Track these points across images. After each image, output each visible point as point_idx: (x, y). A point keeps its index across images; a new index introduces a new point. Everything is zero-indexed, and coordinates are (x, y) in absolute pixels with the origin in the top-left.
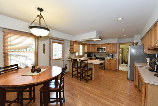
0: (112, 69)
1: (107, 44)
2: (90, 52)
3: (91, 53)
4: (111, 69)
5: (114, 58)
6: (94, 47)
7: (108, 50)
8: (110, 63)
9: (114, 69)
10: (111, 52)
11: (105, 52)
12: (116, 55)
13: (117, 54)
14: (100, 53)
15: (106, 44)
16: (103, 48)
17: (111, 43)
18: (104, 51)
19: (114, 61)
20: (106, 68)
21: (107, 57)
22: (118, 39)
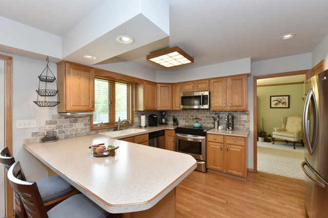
0: (234, 172)
1: (212, 81)
2: (159, 109)
3: (162, 112)
4: (229, 171)
5: (238, 129)
6: (172, 93)
7: (218, 102)
8: (225, 149)
9: (240, 174)
10: (228, 109)
11: (206, 107)
12: (244, 117)
13: (248, 114)
14: (192, 113)
15: (209, 80)
16: (200, 94)
17: (226, 77)
18: (203, 104)
19: (239, 143)
20: (210, 166)
21: (214, 123)
22: (253, 60)
